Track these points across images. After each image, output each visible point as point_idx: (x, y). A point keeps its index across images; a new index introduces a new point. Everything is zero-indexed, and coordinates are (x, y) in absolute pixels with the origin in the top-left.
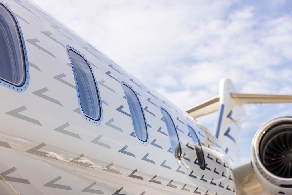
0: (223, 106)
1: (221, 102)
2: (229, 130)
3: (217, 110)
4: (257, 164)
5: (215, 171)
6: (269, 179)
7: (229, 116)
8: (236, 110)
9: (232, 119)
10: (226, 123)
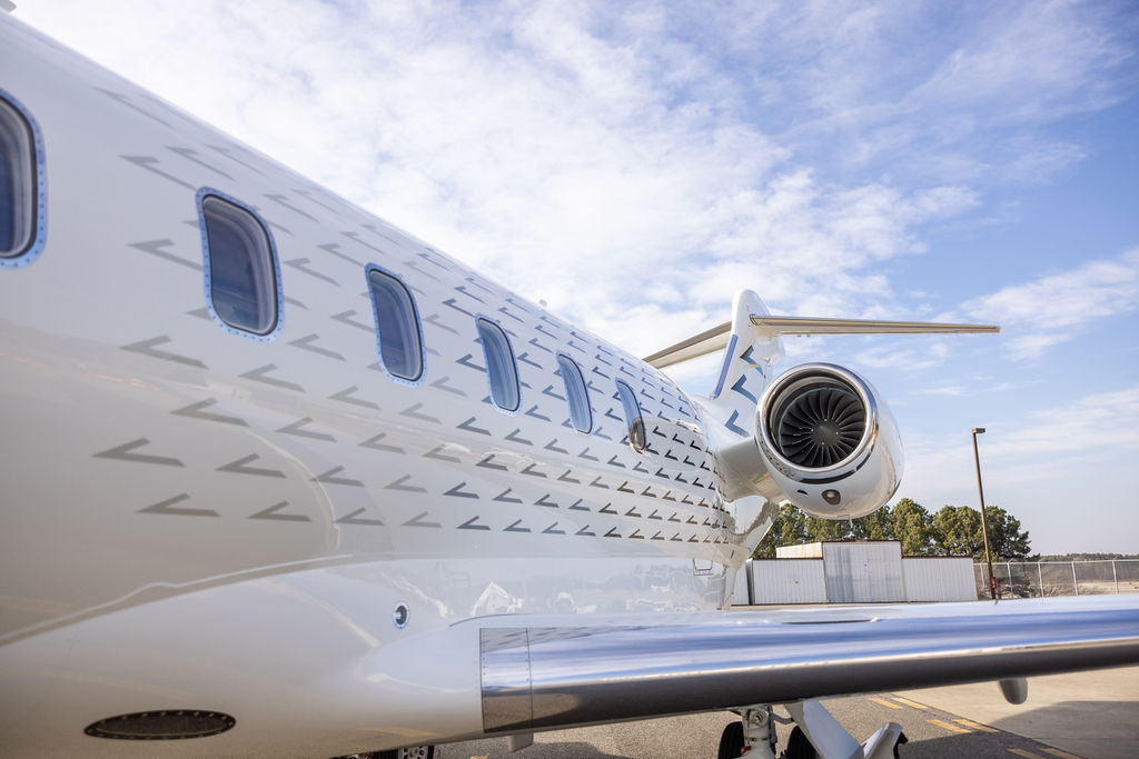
0: (735, 339)
1: (732, 332)
2: (743, 379)
3: (724, 347)
4: (762, 442)
5: (667, 456)
6: (782, 469)
7: (745, 356)
8: (761, 343)
9: (751, 362)
10: (739, 368)
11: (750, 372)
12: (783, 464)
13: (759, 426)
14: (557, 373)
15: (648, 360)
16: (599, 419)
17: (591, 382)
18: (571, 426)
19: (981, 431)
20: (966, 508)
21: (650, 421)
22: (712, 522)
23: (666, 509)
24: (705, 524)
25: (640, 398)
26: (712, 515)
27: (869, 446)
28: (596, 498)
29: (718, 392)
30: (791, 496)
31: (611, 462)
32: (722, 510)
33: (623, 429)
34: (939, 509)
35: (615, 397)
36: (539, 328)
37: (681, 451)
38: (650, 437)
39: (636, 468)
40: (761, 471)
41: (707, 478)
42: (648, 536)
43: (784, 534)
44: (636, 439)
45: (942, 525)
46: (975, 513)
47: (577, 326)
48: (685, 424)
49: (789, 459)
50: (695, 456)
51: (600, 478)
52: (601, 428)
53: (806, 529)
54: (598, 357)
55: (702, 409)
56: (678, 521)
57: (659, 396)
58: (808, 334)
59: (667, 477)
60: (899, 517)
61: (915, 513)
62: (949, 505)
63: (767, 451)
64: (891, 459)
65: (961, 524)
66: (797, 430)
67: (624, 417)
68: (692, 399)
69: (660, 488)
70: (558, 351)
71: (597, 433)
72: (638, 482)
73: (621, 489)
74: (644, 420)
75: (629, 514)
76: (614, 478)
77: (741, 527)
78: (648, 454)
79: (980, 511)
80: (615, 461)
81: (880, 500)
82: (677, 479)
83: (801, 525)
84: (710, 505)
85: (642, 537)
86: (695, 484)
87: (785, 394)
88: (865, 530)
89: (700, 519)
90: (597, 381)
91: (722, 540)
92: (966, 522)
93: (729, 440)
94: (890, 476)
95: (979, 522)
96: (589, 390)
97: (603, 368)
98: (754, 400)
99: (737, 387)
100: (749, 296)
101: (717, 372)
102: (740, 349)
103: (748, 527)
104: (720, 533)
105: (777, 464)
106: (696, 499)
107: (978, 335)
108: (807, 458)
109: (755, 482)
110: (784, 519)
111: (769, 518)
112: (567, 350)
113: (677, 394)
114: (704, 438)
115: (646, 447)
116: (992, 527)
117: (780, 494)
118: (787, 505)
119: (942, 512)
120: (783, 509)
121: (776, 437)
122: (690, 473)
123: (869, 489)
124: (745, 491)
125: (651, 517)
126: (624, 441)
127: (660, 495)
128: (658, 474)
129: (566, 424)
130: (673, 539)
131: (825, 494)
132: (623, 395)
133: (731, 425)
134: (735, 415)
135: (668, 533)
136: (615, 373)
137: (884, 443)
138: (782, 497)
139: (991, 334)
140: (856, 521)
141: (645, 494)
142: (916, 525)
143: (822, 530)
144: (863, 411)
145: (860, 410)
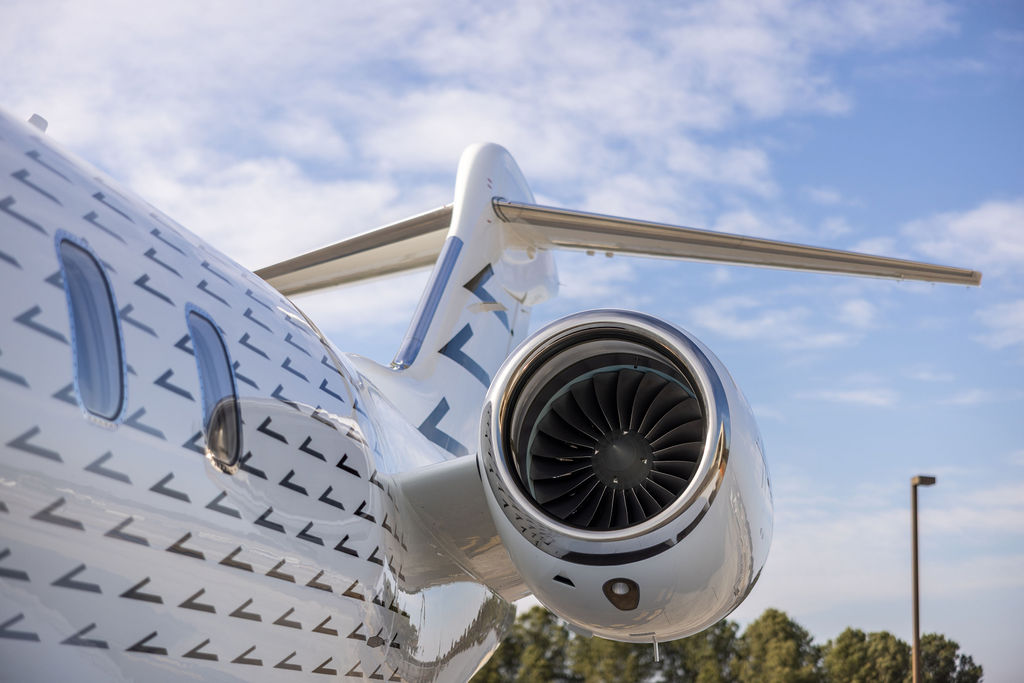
0: (457, 245)
1: (453, 230)
2: (466, 333)
3: (431, 261)
4: (491, 470)
5: (285, 483)
6: (527, 529)
7: (474, 285)
8: (510, 260)
9: (485, 297)
10: (457, 308)
11: (482, 321)
12: (530, 519)
13: (487, 436)
14: (53, 280)
15: (266, 274)
16: (140, 391)
17: (129, 308)
18: (72, 401)
19: (928, 481)
20: (885, 636)
21: (254, 403)
22: (368, 631)
23: (271, 599)
24: (354, 635)
25: (237, 352)
26: (371, 617)
27: (706, 494)
28: (118, 565)
29: (410, 355)
30: (542, 591)
31: (159, 488)
32: (393, 608)
33: (192, 416)
34: (834, 636)
35: (181, 345)
36: (21, 175)
37: (317, 476)
38: (251, 440)
39: (214, 506)
40: (483, 532)
41: (368, 537)
42: (226, 655)
43: (522, 670)
44: (221, 443)
45: (836, 668)
46: (902, 648)
47: (110, 182)
48: (332, 417)
49: (543, 508)
50: (347, 489)
51: (129, 521)
52: (141, 412)
53: (569, 663)
54: (150, 254)
55: (373, 390)
56: (297, 626)
57: (279, 351)
58: (609, 253)
59: (279, 528)
60: (755, 647)
61: (786, 639)
62: (855, 627)
63: (500, 490)
64: (747, 524)
65: (873, 668)
66: (564, 448)
67: (196, 390)
68: (351, 366)
69: (262, 551)
70: (59, 232)
71: (132, 422)
72: (218, 538)
73: (175, 549)
74: (242, 402)
75: (189, 604)
76: (160, 522)
77: (429, 647)
78: (243, 476)
79: (910, 641)
80: (168, 486)
81: (717, 606)
82: (303, 535)
83: (559, 653)
84: (369, 597)
85: (213, 658)
86: (339, 548)
87: (547, 370)
88: (687, 671)
89: (344, 622)
90: (143, 307)
91: (387, 672)
92: (883, 662)
93: (422, 461)
94: (742, 557)
95: (906, 664)
96: (124, 325)
97: (159, 279)
98: (485, 379)
99: (452, 350)
100: (494, 158)
101: (410, 318)
102: (464, 270)
103: (446, 650)
104: (385, 657)
105: (518, 518)
106: (339, 581)
107: (939, 285)
108: (580, 511)
109: (472, 553)
110: (527, 639)
111: (492, 634)
112: (80, 231)
113: (319, 353)
114: (367, 451)
115: (239, 459)
116: (930, 675)
117: (519, 582)
118: (536, 609)
119: (840, 641)
120: (525, 617)
121: (522, 460)
122: (332, 525)
123: (699, 581)
124: (445, 571)
125: (238, 613)
126: (191, 445)
127: (262, 567)
128: (262, 521)
129: (63, 395)
130: (282, 665)
131: (608, 587)
132: (199, 342)
133: (430, 430)
134: (442, 409)
135: (270, 654)
136: (184, 293)
137: (737, 490)
138: (524, 588)
139: (963, 286)
140: (668, 648)
141: (228, 562)
142: (784, 664)
143: (601, 667)
144: (701, 419)
145: (697, 418)
